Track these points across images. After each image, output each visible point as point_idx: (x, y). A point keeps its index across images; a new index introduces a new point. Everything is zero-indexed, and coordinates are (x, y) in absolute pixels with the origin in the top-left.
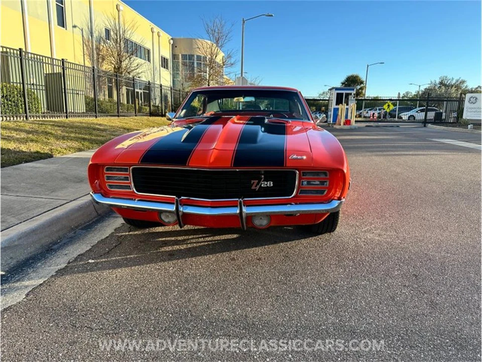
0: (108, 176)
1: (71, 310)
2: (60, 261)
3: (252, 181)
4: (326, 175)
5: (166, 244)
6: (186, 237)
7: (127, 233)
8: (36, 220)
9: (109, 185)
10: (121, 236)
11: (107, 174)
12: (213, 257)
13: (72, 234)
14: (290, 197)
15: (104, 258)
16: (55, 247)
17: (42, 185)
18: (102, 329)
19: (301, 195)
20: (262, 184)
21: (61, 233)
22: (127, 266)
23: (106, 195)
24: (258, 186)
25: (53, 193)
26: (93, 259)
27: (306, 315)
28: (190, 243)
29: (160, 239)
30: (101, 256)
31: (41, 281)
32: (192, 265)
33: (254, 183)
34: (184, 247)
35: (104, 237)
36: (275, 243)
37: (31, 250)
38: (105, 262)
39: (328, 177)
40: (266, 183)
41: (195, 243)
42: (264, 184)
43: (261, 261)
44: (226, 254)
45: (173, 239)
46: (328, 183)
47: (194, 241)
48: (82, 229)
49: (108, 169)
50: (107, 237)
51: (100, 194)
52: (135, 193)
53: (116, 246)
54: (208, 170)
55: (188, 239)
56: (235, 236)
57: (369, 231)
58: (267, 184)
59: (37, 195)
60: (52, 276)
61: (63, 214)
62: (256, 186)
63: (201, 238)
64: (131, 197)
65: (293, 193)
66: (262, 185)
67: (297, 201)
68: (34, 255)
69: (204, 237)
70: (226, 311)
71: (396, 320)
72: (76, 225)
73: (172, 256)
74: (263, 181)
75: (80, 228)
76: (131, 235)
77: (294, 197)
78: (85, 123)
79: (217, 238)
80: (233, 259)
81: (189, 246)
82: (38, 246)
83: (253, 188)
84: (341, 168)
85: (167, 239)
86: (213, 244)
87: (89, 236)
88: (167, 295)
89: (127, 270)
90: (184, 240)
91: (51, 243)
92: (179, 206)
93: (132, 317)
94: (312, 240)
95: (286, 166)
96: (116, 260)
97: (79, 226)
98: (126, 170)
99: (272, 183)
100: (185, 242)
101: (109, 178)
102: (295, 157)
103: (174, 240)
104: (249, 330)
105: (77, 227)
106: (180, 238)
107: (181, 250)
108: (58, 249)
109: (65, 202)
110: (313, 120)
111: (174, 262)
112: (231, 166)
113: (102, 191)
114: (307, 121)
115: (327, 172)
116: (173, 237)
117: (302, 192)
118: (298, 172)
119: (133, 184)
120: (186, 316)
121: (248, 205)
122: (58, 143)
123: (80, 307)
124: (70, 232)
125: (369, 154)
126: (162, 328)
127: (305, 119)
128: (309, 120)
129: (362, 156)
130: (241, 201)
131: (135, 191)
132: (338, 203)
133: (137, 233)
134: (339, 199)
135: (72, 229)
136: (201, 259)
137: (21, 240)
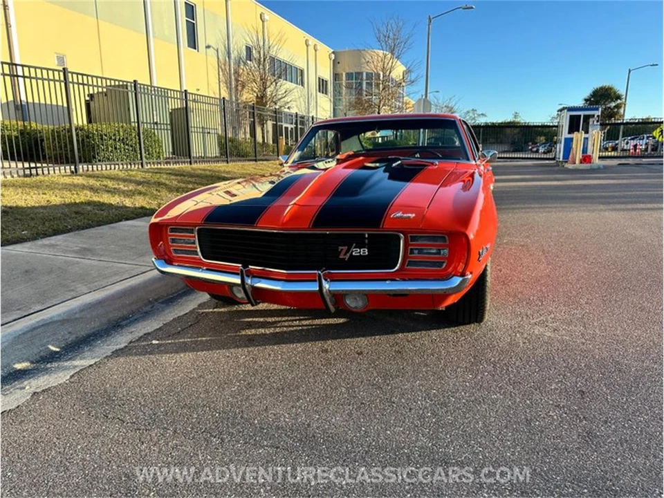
0: (172, 239)
1: (109, 399)
2: (121, 340)
3: (340, 248)
4: (446, 241)
5: (250, 325)
6: (277, 319)
7: (211, 310)
8: (108, 289)
9: (174, 250)
10: (203, 313)
11: (171, 235)
12: (300, 347)
13: (147, 309)
14: (396, 268)
15: (171, 340)
16: (124, 323)
17: (132, 248)
18: (134, 423)
19: (409, 267)
20: (353, 251)
21: (134, 307)
22: (193, 350)
23: (170, 262)
24: (348, 255)
25: (141, 259)
26: (158, 340)
27: (389, 432)
28: (280, 327)
29: (247, 320)
30: (169, 336)
31: (92, 362)
32: (270, 355)
33: (342, 250)
34: (271, 331)
35: (182, 313)
37: (94, 325)
38: (170, 344)
39: (447, 243)
40: (359, 250)
41: (286, 327)
42: (356, 252)
43: (360, 356)
44: (319, 344)
45: (262, 320)
46: (446, 251)
47: (286, 324)
48: (163, 303)
49: (173, 230)
50: (186, 314)
51: (163, 261)
52: (201, 260)
53: (191, 325)
55: (279, 322)
56: (342, 320)
57: (542, 323)
58: (360, 252)
59: (122, 259)
60: (107, 357)
61: (139, 284)
62: (345, 254)
63: (296, 320)
64: (197, 265)
65: (396, 265)
66: (354, 254)
67: (403, 276)
68: (98, 331)
69: (300, 320)
70: (287, 416)
71: (518, 452)
72: (156, 297)
73: (251, 341)
74: (355, 248)
75: (160, 301)
76: (215, 312)
77: (397, 270)
79: (317, 322)
80: (326, 351)
81: (278, 330)
82: (104, 320)
83: (342, 256)
84: (463, 230)
85: (254, 319)
86: (308, 330)
87: (167, 311)
88: (224, 389)
89: (191, 355)
90: (274, 323)
91: (120, 318)
92: (246, 277)
93: (173, 413)
95: (382, 228)
96: (184, 342)
97: (159, 298)
98: (192, 231)
99: (366, 250)
100: (275, 325)
101: (173, 241)
102: (399, 215)
103: (262, 322)
104: (305, 443)
105: (156, 300)
106: (269, 320)
107: (266, 334)
108: (126, 325)
109: (149, 268)
110: (475, 160)
111: (250, 349)
112: (309, 227)
113: (167, 257)
114: (464, 162)
115: (446, 237)
116: (261, 317)
117: (410, 263)
118: (402, 235)
119: (199, 250)
120: (235, 418)
121: (334, 279)
122: (170, 196)
123: (121, 396)
124: (146, 305)
125: (602, 207)
126: (201, 429)
127: (463, 159)
128: (468, 160)
129: (589, 211)
130: (319, 274)
131: (202, 257)
132: (459, 279)
133: (222, 310)
134: (463, 275)
135: (150, 302)
136: (284, 347)
137: (83, 313)
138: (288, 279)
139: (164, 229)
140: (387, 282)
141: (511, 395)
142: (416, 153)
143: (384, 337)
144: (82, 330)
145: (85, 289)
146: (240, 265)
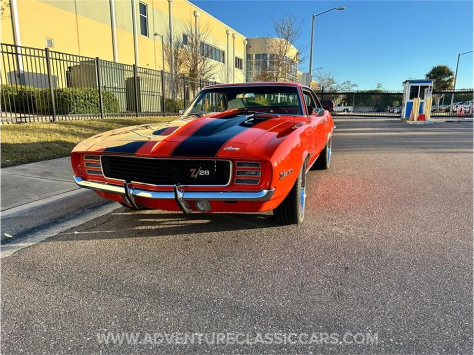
1: (34, 267)
2: (55, 231)
3: (191, 170)
4: (259, 166)
5: (143, 224)
6: (163, 220)
7: (120, 214)
8: (53, 198)
9: (88, 171)
10: (114, 215)
11: (86, 161)
12: (171, 237)
13: (79, 212)
14: (226, 185)
15: (88, 231)
16: (61, 220)
18: (46, 281)
19: (237, 184)
20: (199, 172)
21: (70, 211)
22: (99, 238)
23: (85, 179)
24: (197, 174)
26: (79, 232)
27: (208, 289)
28: (163, 225)
29: (142, 220)
30: (87, 229)
31: (31, 244)
32: (149, 242)
33: (192, 171)
34: (156, 227)
35: (101, 215)
36: (237, 229)
37: (40, 221)
38: (85, 234)
39: (260, 168)
40: (203, 172)
41: (167, 225)
42: (202, 173)
43: (209, 244)
44: (185, 236)
45: (152, 220)
46: (260, 173)
47: (168, 223)
48: (91, 208)
49: (87, 157)
50: (103, 216)
51: (80, 178)
52: (103, 177)
53: (104, 223)
54: (153, 159)
55: (164, 222)
56: (206, 221)
58: (204, 173)
60: (41, 241)
61: (74, 195)
62: (195, 174)
63: (175, 221)
66: (200, 174)
67: (232, 189)
68: (41, 225)
69: (177, 221)
70: (146, 279)
72: (87, 204)
73: (141, 233)
74: (201, 170)
75: (89, 207)
76: (122, 215)
77: (228, 185)
79: (189, 222)
80: (188, 240)
81: (161, 227)
82: (46, 218)
83: (192, 176)
84: (268, 159)
85: (147, 220)
86: (181, 227)
87: (91, 214)
88: (110, 262)
89: (97, 241)
90: (160, 222)
91: (59, 217)
92: (128, 189)
93: (72, 275)
94: (274, 230)
95: (217, 157)
96: (95, 233)
98: (98, 158)
99: (208, 171)
100: (160, 224)
101: (87, 164)
102: (230, 148)
103: (152, 222)
104: (151, 296)
105: (86, 207)
106: (158, 220)
107: (151, 229)
108: (61, 222)
110: (307, 114)
111: (137, 238)
112: (169, 156)
113: (83, 176)
115: (260, 164)
116: (153, 218)
117: (238, 181)
118: (231, 162)
119: (103, 172)
120: (111, 279)
123: (42, 265)
124: (78, 210)
126: (88, 286)
127: (299, 114)
128: (302, 114)
129: (409, 153)
130: (175, 187)
131: (104, 175)
132: (265, 191)
133: (128, 213)
134: (269, 188)
135: (82, 207)
136: (160, 238)
137: (32, 213)
138: (158, 190)
139: (81, 156)
140: (221, 193)
141: (298, 269)
142: (271, 110)
143: (229, 232)
144: (30, 224)
145: (36, 198)
146: (124, 181)
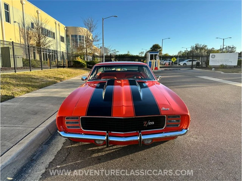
0: (67, 122)
2: (41, 168)
3: (144, 122)
5: (93, 152)
6: (102, 147)
7: (71, 146)
9: (68, 126)
10: (68, 148)
12: (121, 159)
13: (40, 149)
14: (162, 129)
15: (65, 164)
16: (34, 158)
17: (16, 118)
19: (168, 127)
21: (35, 149)
22: (78, 168)
24: (147, 125)
25: (24, 123)
26: (59, 165)
29: (90, 149)
30: (62, 162)
32: (112, 165)
33: (145, 123)
34: (104, 153)
35: (59, 149)
37: (23, 162)
38: (65, 166)
39: (180, 118)
42: (150, 123)
44: (127, 157)
45: (96, 148)
46: (180, 121)
47: (108, 149)
49: (67, 118)
50: (61, 149)
51: (63, 132)
52: (82, 130)
53: (68, 155)
55: (104, 148)
57: (191, 136)
60: (40, 178)
62: (146, 124)
64: (80, 132)
66: (149, 124)
67: (166, 131)
68: (25, 164)
73: (100, 160)
74: (149, 122)
75: (44, 144)
76: (73, 147)
77: (164, 129)
78: (26, 75)
82: (26, 159)
83: (144, 125)
84: (187, 114)
85: (94, 148)
86: (118, 151)
87: (51, 149)
90: (102, 149)
91: (32, 156)
92: (109, 137)
95: (161, 114)
96: (71, 165)
97: (43, 143)
98: (77, 118)
99: (154, 122)
102: (164, 108)
105: (42, 144)
107: (103, 155)
108: (37, 159)
110: (156, 79)
111: (102, 164)
112: (135, 116)
113: (64, 130)
115: (180, 116)
118: (166, 116)
119: (81, 126)
122: (15, 88)
124: (39, 147)
127: (153, 79)
132: (186, 131)
134: (186, 129)
135: (40, 145)
136: (115, 161)
137: (18, 157)
138: (125, 136)
139: (64, 118)
144: (19, 166)
